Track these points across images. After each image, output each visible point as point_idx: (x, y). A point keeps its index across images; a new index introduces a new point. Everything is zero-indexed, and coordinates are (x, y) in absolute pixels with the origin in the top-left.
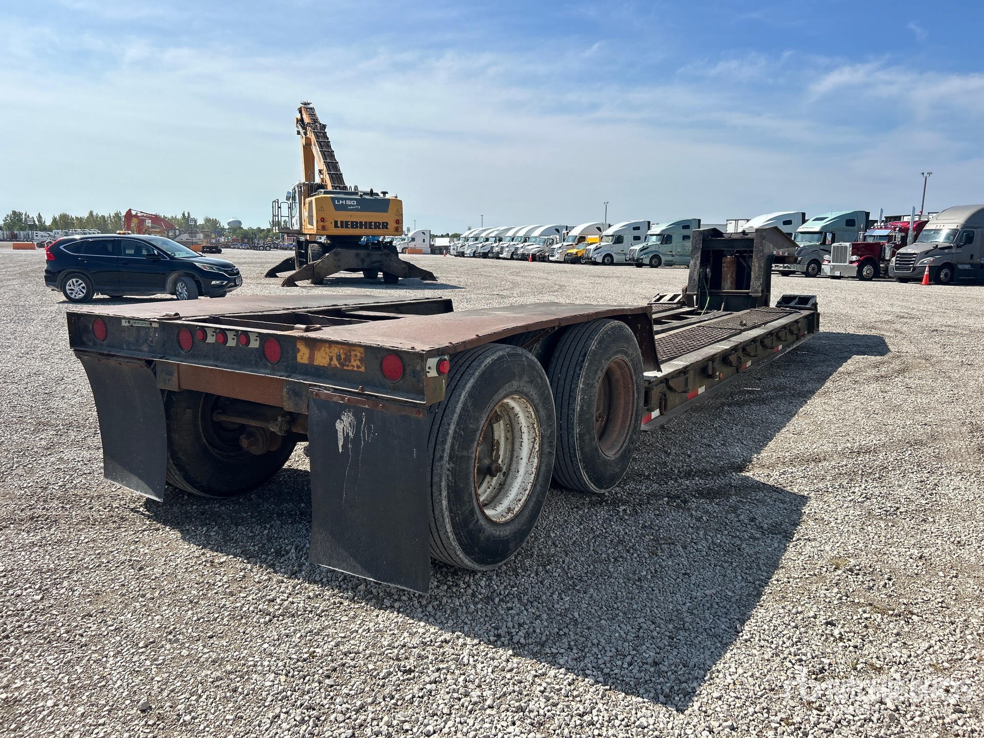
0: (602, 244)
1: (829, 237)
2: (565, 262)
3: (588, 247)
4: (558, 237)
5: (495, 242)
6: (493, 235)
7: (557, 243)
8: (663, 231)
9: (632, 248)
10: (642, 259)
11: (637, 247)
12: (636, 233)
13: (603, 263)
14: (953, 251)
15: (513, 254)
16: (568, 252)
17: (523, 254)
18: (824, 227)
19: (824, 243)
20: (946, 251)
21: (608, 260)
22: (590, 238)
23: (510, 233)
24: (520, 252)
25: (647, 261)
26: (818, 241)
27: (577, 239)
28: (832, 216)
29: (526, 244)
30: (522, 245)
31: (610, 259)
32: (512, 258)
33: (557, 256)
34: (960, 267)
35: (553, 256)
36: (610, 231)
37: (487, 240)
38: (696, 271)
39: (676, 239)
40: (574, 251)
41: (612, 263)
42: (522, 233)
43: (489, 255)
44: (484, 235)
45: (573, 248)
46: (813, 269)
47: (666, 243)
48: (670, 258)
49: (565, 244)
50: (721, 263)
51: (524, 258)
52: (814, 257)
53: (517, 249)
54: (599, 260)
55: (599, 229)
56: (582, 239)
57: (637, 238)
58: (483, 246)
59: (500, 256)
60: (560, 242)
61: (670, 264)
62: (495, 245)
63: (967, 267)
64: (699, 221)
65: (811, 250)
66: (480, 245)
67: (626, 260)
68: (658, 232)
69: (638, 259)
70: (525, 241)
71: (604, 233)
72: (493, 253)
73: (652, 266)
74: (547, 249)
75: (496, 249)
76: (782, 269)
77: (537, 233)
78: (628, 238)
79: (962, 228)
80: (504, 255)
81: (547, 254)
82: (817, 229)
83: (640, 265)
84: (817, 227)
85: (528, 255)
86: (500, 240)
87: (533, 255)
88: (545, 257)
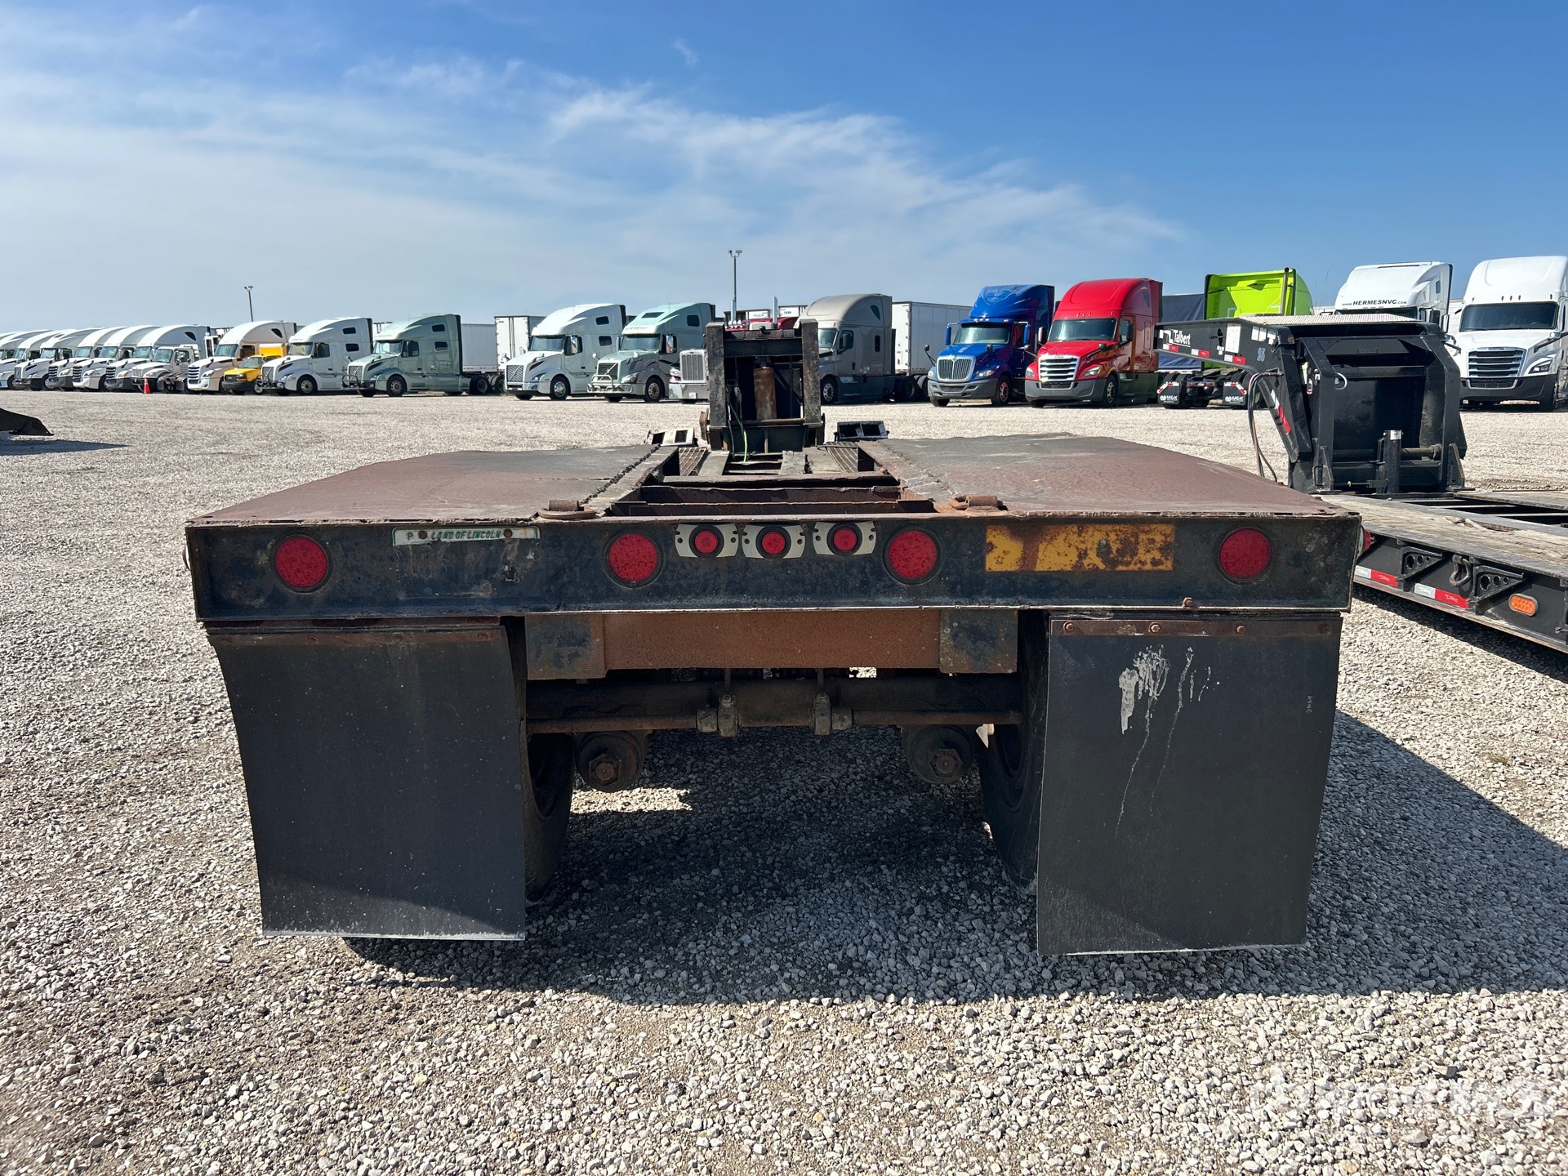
0: (294, 358)
1: (670, 342)
2: (222, 391)
3: (266, 365)
4: (195, 347)
5: (57, 358)
6: (50, 344)
7: (196, 359)
8: (402, 334)
9: (351, 364)
10: (374, 382)
11: (363, 363)
12: (351, 339)
13: (299, 392)
14: (834, 358)
15: (103, 378)
16: (227, 373)
17: (127, 380)
18: (661, 327)
19: (663, 351)
20: (826, 359)
21: (308, 386)
22: (265, 348)
23: (90, 341)
24: (120, 375)
25: (382, 386)
26: (655, 347)
27: (238, 352)
28: (668, 310)
29: (130, 361)
30: (123, 362)
31: (310, 384)
32: (102, 388)
33: (204, 381)
34: (843, 380)
35: (195, 382)
36: (303, 336)
37: (35, 354)
38: (720, 391)
39: (427, 348)
40: (238, 372)
41: (315, 392)
42: (116, 340)
43: (47, 383)
44: (27, 344)
45: (234, 366)
46: (654, 390)
47: (411, 355)
48: (419, 380)
49: (217, 359)
50: (751, 379)
51: (130, 386)
52: (652, 371)
53: (111, 370)
54: (292, 386)
55: (277, 332)
56: (247, 350)
57: (352, 348)
58: (29, 367)
59: (75, 384)
60: (203, 357)
61: (418, 390)
62: (59, 364)
63: (850, 380)
64: (458, 318)
65: (646, 363)
66: (23, 365)
67: (345, 386)
68: (394, 337)
69: (366, 384)
70: (126, 355)
71: (292, 339)
72: (57, 379)
73: (392, 394)
74: (176, 369)
75: (62, 373)
76: (611, 392)
77: (149, 340)
78: (337, 347)
79: (841, 327)
80: (85, 382)
81: (181, 379)
82: (652, 330)
83: (369, 392)
84: (650, 326)
85: (141, 381)
86: (67, 355)
87: (149, 380)
88: (177, 383)
